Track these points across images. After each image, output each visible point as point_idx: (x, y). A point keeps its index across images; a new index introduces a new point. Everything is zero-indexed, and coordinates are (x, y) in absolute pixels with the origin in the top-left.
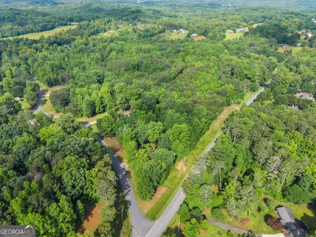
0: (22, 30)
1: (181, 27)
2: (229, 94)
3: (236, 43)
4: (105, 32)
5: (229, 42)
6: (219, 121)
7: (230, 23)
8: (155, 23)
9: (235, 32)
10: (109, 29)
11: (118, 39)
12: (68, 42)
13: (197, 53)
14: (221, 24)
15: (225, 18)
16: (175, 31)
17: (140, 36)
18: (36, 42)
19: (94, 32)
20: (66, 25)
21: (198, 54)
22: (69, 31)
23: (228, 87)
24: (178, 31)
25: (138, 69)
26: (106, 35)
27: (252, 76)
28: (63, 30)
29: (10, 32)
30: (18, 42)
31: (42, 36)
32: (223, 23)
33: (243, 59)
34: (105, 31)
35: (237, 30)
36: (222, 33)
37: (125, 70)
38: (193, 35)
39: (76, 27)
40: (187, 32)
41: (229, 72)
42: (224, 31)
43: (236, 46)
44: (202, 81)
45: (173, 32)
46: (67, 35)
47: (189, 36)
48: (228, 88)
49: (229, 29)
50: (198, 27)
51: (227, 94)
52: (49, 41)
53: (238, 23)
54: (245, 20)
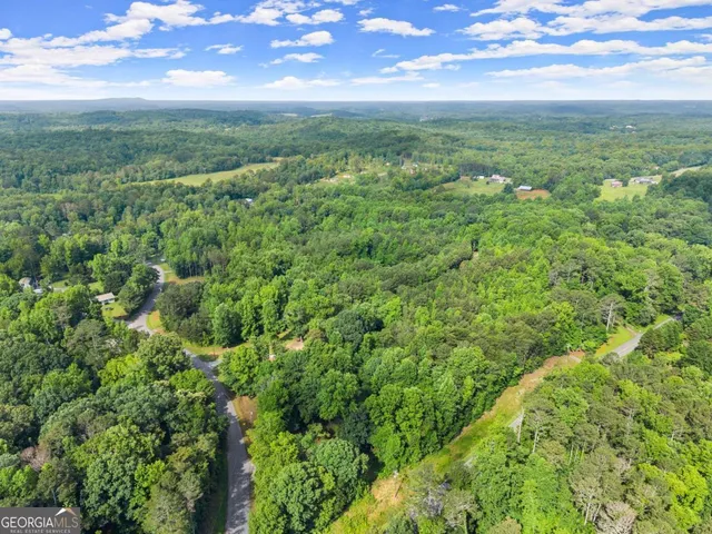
0: (180, 168)
1: (497, 171)
2: (558, 325)
3: (620, 209)
4: (331, 177)
5: (605, 207)
6: (522, 391)
7: (614, 163)
8: (442, 161)
9: (625, 184)
10: (343, 170)
11: (351, 191)
12: (254, 194)
13: (508, 227)
14: (593, 167)
15: (607, 154)
16: (482, 177)
17: (398, 186)
18: (194, 190)
19: (311, 175)
20: (263, 161)
21: (511, 229)
22: (260, 174)
23: (560, 308)
24: (488, 179)
25: (369, 252)
26: (333, 182)
27: (634, 289)
28: (251, 171)
29: (158, 171)
30: (162, 190)
31: (209, 180)
32: (598, 163)
33: (619, 247)
34: (333, 174)
35: (632, 179)
36: (591, 185)
37: (338, 254)
38: (521, 187)
39: (278, 165)
40: (509, 181)
41: (576, 274)
42: (598, 182)
43: (619, 215)
44: (501, 290)
45: (476, 180)
46: (257, 180)
47: (508, 189)
48: (559, 311)
49: (613, 177)
50: (536, 172)
51: (554, 324)
52: (219, 191)
53: (636, 165)
54: (655, 160)
